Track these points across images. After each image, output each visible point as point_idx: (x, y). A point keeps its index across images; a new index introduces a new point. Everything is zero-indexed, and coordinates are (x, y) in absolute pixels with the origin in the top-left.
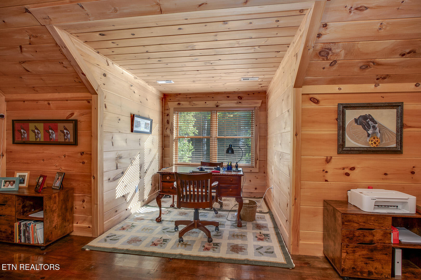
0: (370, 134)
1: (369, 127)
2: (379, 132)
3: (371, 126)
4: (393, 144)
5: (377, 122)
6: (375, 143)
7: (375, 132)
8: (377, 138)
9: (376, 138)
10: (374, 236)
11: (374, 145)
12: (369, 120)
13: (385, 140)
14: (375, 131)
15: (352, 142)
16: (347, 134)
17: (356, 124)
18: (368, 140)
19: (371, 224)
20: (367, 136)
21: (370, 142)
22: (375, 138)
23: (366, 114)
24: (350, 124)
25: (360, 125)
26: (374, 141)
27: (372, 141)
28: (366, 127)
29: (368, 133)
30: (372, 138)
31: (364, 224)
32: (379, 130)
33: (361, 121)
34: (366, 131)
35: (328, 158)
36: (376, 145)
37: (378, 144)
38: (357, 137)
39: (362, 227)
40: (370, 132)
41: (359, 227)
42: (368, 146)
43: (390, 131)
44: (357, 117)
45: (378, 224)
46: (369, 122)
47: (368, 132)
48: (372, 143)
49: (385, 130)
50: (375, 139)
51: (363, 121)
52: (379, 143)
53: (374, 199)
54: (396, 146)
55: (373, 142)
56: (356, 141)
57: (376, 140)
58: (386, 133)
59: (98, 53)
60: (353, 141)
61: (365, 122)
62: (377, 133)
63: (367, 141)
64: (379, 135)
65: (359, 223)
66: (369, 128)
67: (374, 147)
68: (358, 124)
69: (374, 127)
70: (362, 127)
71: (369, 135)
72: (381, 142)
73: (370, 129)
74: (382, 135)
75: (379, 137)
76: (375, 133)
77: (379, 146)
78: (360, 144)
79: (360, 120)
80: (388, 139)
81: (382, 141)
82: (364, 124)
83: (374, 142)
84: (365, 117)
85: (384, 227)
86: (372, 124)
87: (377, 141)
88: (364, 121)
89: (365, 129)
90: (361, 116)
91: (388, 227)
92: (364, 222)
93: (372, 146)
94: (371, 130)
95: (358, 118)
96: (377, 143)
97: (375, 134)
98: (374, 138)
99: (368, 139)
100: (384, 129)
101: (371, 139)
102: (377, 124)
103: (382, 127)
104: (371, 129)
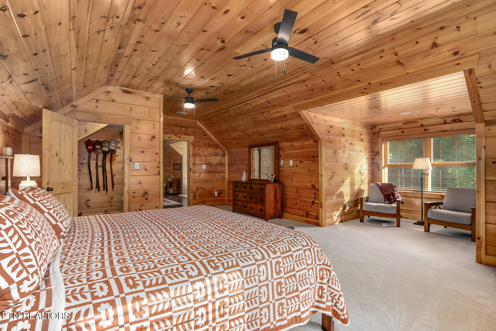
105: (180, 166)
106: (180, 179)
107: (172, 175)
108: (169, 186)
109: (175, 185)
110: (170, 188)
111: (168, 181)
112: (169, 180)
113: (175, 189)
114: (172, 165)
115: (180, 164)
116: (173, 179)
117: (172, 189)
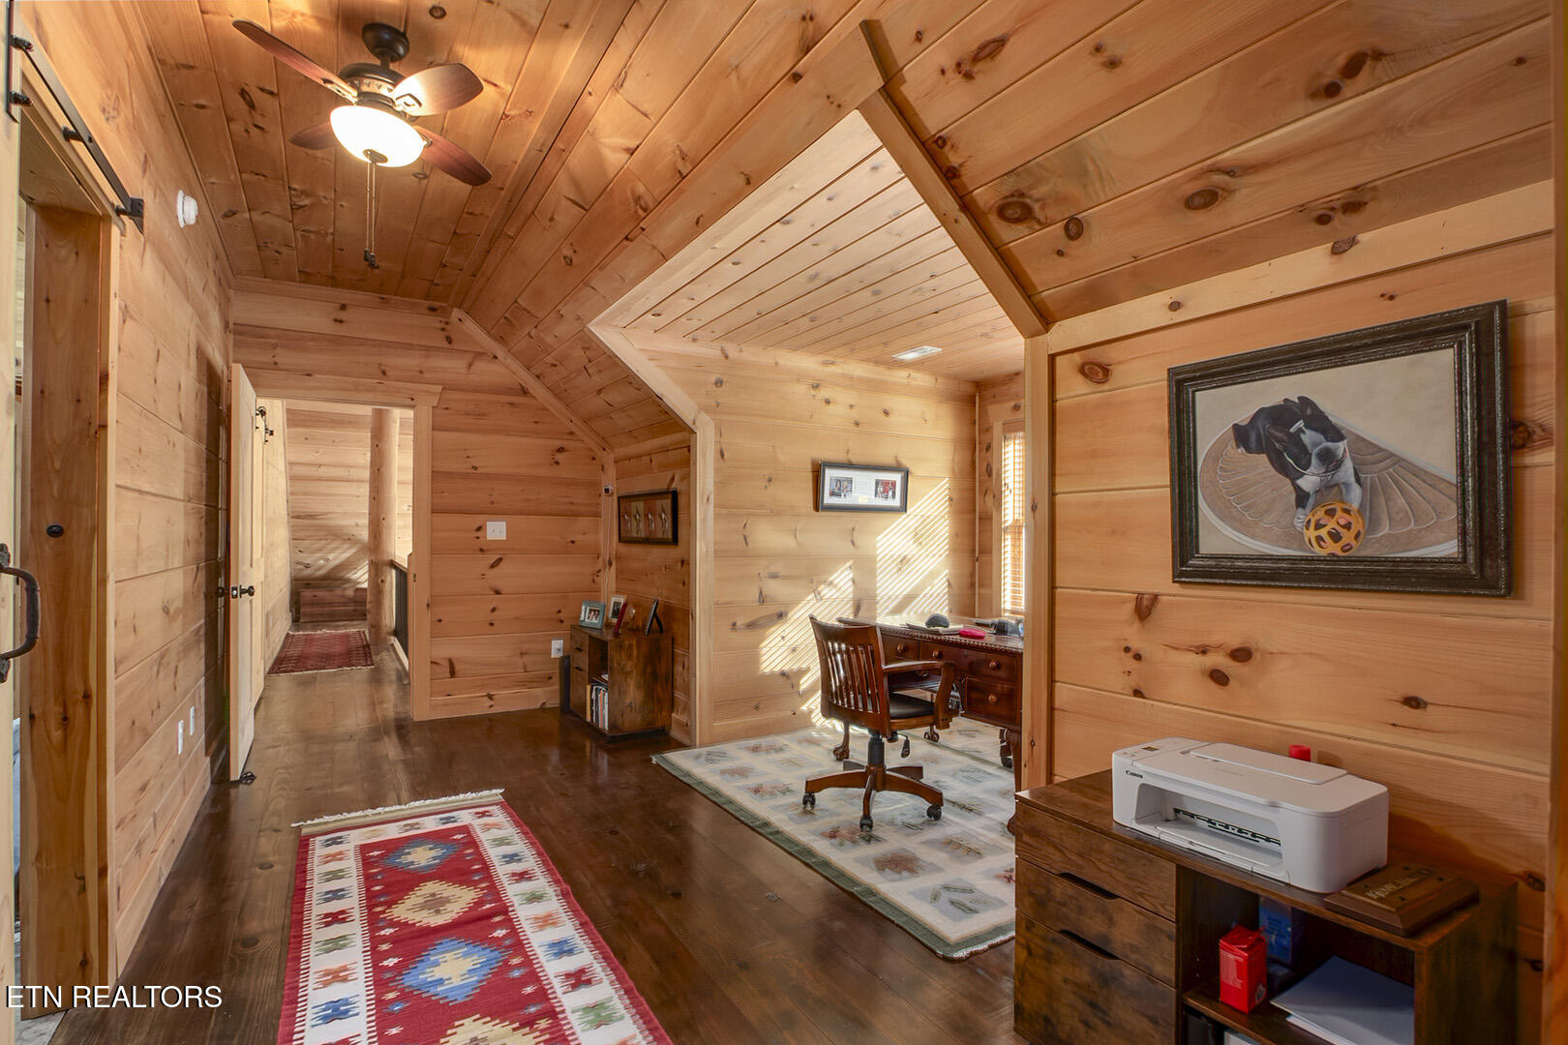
0: (1307, 490)
1: (1303, 457)
2: (1358, 480)
3: (1315, 452)
4: (1439, 543)
5: (1343, 432)
6: (1335, 537)
7: (1332, 483)
8: (1347, 511)
9: (1339, 513)
10: (1111, 921)
11: (1332, 548)
12: (1300, 424)
13: (1390, 519)
14: (1336, 478)
15: (1227, 533)
16: (1204, 496)
17: (1241, 450)
18: (1299, 524)
19: (1101, 870)
20: (1294, 504)
21: (1312, 534)
22: (1334, 510)
23: (1286, 400)
24: (1216, 454)
25: (1260, 451)
26: (1331, 525)
27: (1318, 526)
28: (1288, 457)
29: (1298, 489)
30: (1320, 513)
31: (1080, 861)
32: (1355, 469)
33: (1262, 431)
34: (1288, 481)
35: (1141, 598)
36: (1341, 544)
37: (1353, 543)
38: (1248, 508)
39: (1073, 871)
40: (1309, 482)
41: (1065, 866)
42: (1301, 550)
43: (1418, 472)
44: (1243, 417)
45: (1127, 877)
46: (1302, 436)
47: (1300, 482)
48: (1319, 539)
49: (1391, 470)
50: (1333, 516)
51: (1272, 431)
52: (1357, 537)
53: (1135, 775)
54: (1456, 549)
55: (1323, 532)
56: (1242, 527)
57: (1338, 523)
58: (1396, 482)
59: (694, 340)
60: (1228, 528)
61: (1285, 438)
62: (1347, 485)
63: (1294, 526)
64: (1355, 495)
65: (1065, 851)
66: (1303, 462)
67: (1334, 555)
68: (1248, 450)
69: (1330, 460)
70: (1267, 460)
71: (1302, 499)
72: (1368, 532)
73: (1307, 466)
74: (1371, 494)
75: (1355, 506)
76: (1337, 485)
77: (1359, 550)
78: (1262, 539)
79: (1258, 429)
80: (1407, 513)
81: (1373, 524)
82: (1277, 445)
83: (1329, 533)
84: (1280, 415)
85: (1146, 897)
86: (1315, 445)
87: (1348, 526)
88: (1277, 434)
89: (1282, 468)
90: (1262, 410)
91: (1163, 906)
92: (1080, 855)
93: (1318, 551)
94: (1314, 474)
95: (1249, 420)
96: (1347, 537)
97: (1336, 489)
98: (1331, 513)
99: (1301, 516)
100: (1383, 465)
101: (1317, 517)
102: (1345, 441)
103: (1369, 453)
104: (1312, 469)
105: (667, 517)
106: (669, 610)
107: (609, 579)
108: (583, 661)
109: (628, 662)
110: (594, 679)
111: (578, 628)
112: (588, 618)
113: (633, 694)
114: (609, 507)
115: (674, 496)
116: (619, 612)
117: (604, 698)
